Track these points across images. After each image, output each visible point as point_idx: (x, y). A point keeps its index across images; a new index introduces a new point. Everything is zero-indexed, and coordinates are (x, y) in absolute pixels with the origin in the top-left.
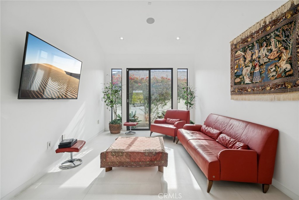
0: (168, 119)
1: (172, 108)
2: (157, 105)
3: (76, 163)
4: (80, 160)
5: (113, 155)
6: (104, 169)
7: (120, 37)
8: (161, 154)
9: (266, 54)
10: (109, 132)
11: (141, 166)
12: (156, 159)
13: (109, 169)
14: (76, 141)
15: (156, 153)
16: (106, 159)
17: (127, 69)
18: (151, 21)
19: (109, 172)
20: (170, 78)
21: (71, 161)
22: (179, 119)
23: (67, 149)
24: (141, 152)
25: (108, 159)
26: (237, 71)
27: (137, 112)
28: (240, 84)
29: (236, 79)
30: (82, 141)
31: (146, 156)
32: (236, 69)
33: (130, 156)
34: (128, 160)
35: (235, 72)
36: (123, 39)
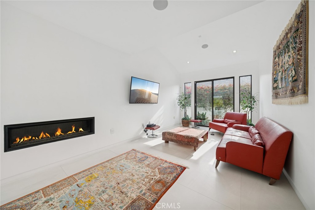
0: (226, 119)
1: (234, 111)
2: (226, 108)
3: (154, 136)
4: (157, 135)
5: (168, 135)
6: (164, 141)
7: (187, 62)
8: (194, 139)
9: (288, 61)
10: (182, 125)
11: (182, 144)
12: (191, 141)
13: (167, 142)
14: (155, 125)
15: (191, 137)
16: (165, 136)
17: (195, 82)
18: (205, 46)
19: (167, 144)
20: (232, 84)
21: (153, 135)
22: (235, 120)
23: (150, 128)
24: (182, 136)
25: (166, 136)
26: (276, 76)
27: (207, 113)
28: (277, 89)
29: (274, 84)
30: (158, 126)
31: (185, 138)
32: (275, 75)
33: (176, 136)
34: (175, 139)
35: (274, 77)
36: (190, 63)
